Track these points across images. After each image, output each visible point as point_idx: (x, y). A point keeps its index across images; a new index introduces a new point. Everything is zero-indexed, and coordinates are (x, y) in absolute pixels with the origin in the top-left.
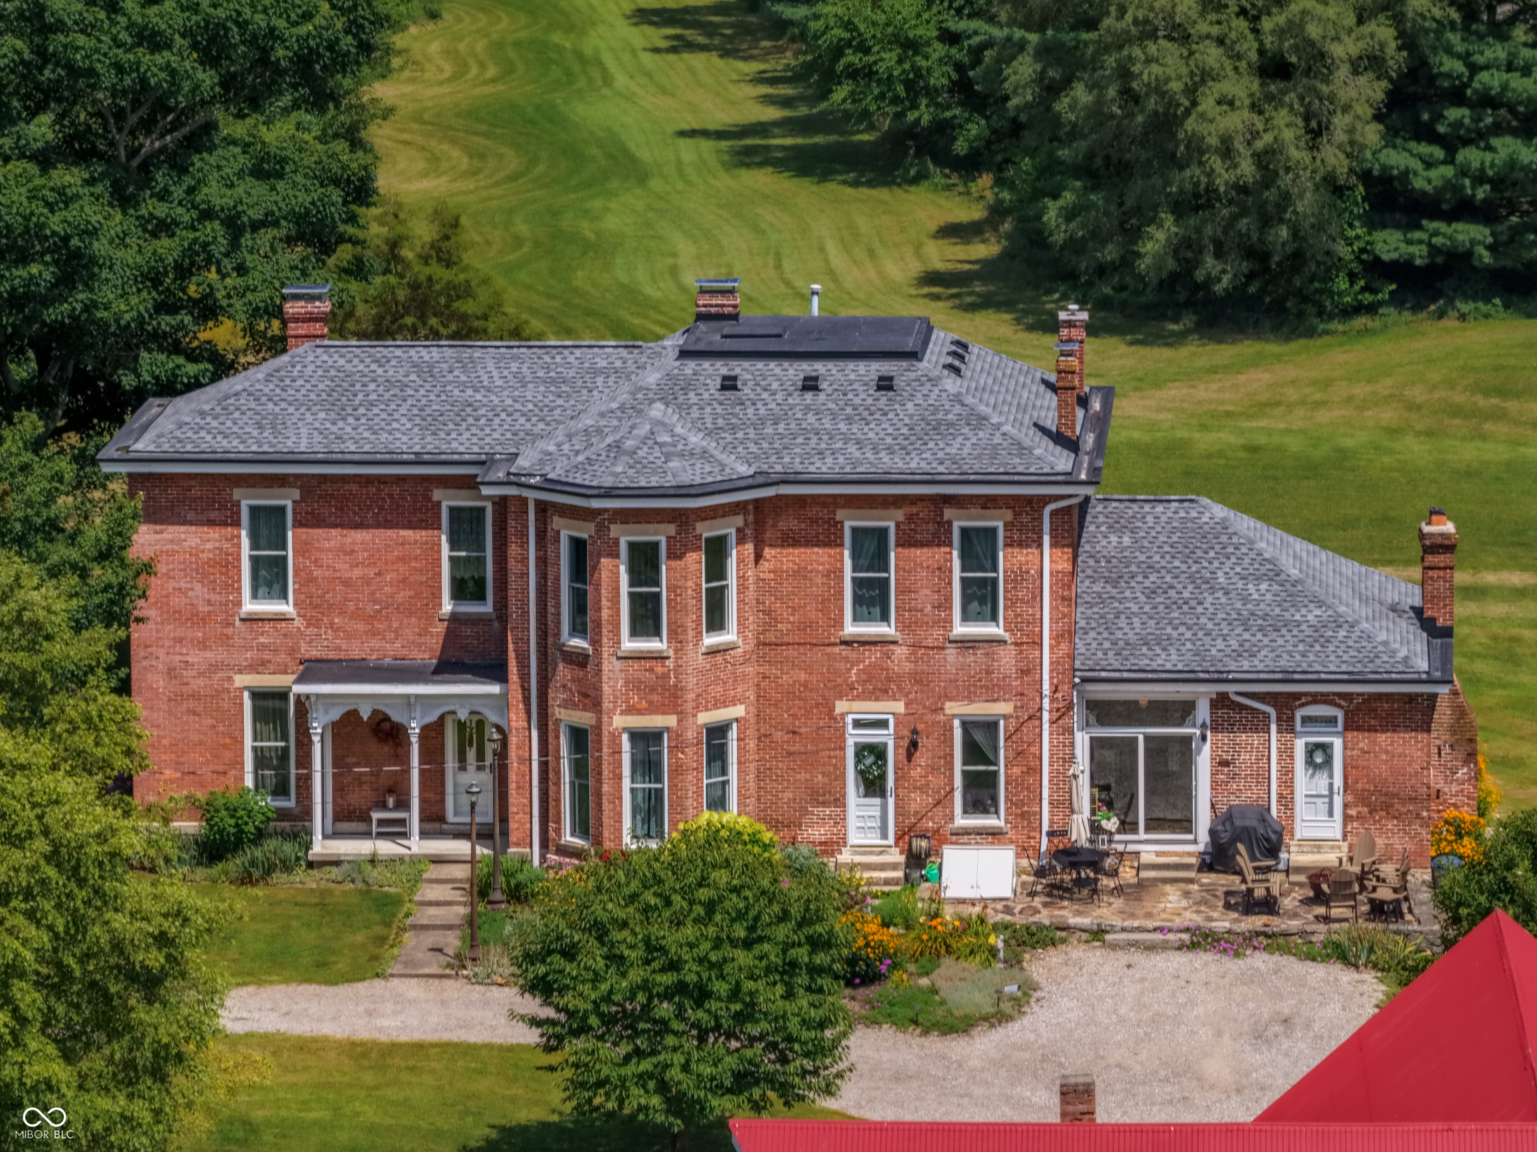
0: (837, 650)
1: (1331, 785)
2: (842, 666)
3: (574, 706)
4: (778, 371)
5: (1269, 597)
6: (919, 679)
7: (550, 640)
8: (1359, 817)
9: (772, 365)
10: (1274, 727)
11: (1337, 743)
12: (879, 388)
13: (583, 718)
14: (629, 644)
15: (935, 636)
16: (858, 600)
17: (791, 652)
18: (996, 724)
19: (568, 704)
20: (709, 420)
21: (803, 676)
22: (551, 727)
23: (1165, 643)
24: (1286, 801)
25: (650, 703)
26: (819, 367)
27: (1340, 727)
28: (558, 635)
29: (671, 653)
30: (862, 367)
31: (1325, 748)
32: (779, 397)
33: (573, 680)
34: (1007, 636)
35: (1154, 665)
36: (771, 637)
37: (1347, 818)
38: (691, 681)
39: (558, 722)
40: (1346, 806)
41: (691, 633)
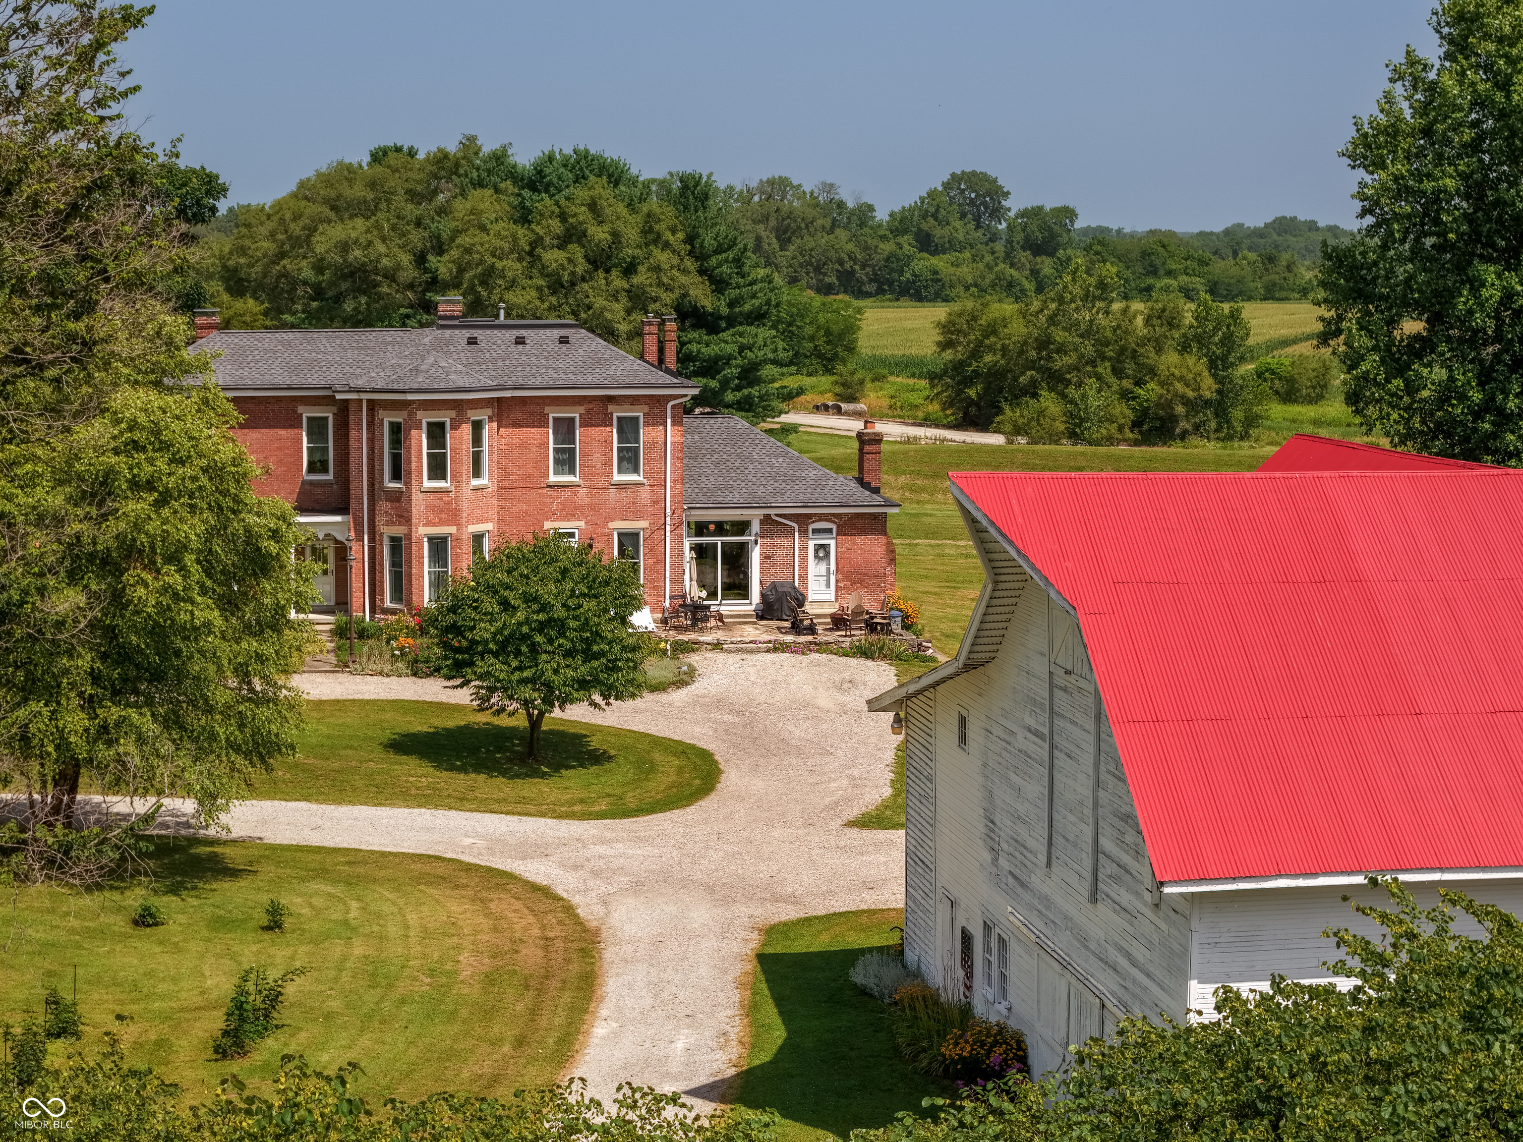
0: (545, 491)
1: (828, 570)
2: (548, 500)
3: (393, 523)
4: (499, 335)
5: (784, 465)
6: (593, 508)
7: (377, 486)
8: (845, 587)
9: (495, 332)
10: (797, 534)
11: (833, 543)
12: (561, 342)
13: (398, 531)
14: (427, 484)
15: (601, 482)
16: (557, 461)
17: (518, 493)
18: (638, 535)
19: (388, 523)
20: (464, 359)
21: (525, 507)
22: (377, 538)
23: (731, 489)
24: (804, 579)
25: (440, 519)
26: (523, 332)
27: (834, 535)
28: (382, 482)
29: (453, 489)
30: (548, 332)
31: (825, 548)
32: (503, 347)
33: (392, 508)
34: (645, 481)
35: (727, 500)
36: (506, 484)
37: (838, 588)
38: (465, 506)
39: (382, 535)
40: (837, 581)
41: (465, 477)
